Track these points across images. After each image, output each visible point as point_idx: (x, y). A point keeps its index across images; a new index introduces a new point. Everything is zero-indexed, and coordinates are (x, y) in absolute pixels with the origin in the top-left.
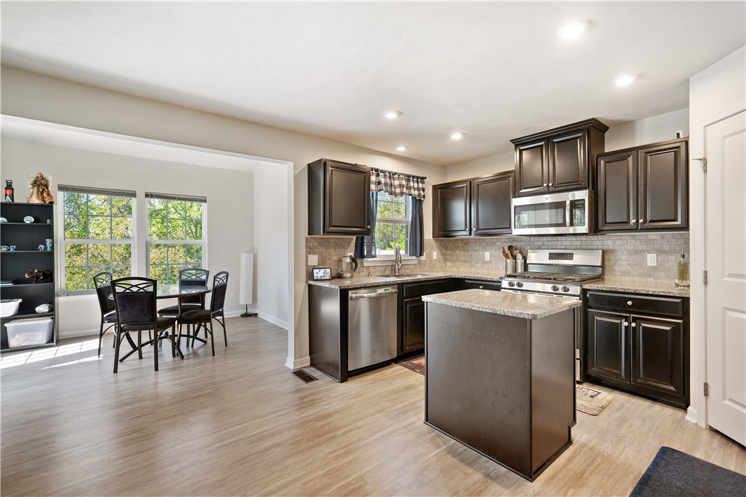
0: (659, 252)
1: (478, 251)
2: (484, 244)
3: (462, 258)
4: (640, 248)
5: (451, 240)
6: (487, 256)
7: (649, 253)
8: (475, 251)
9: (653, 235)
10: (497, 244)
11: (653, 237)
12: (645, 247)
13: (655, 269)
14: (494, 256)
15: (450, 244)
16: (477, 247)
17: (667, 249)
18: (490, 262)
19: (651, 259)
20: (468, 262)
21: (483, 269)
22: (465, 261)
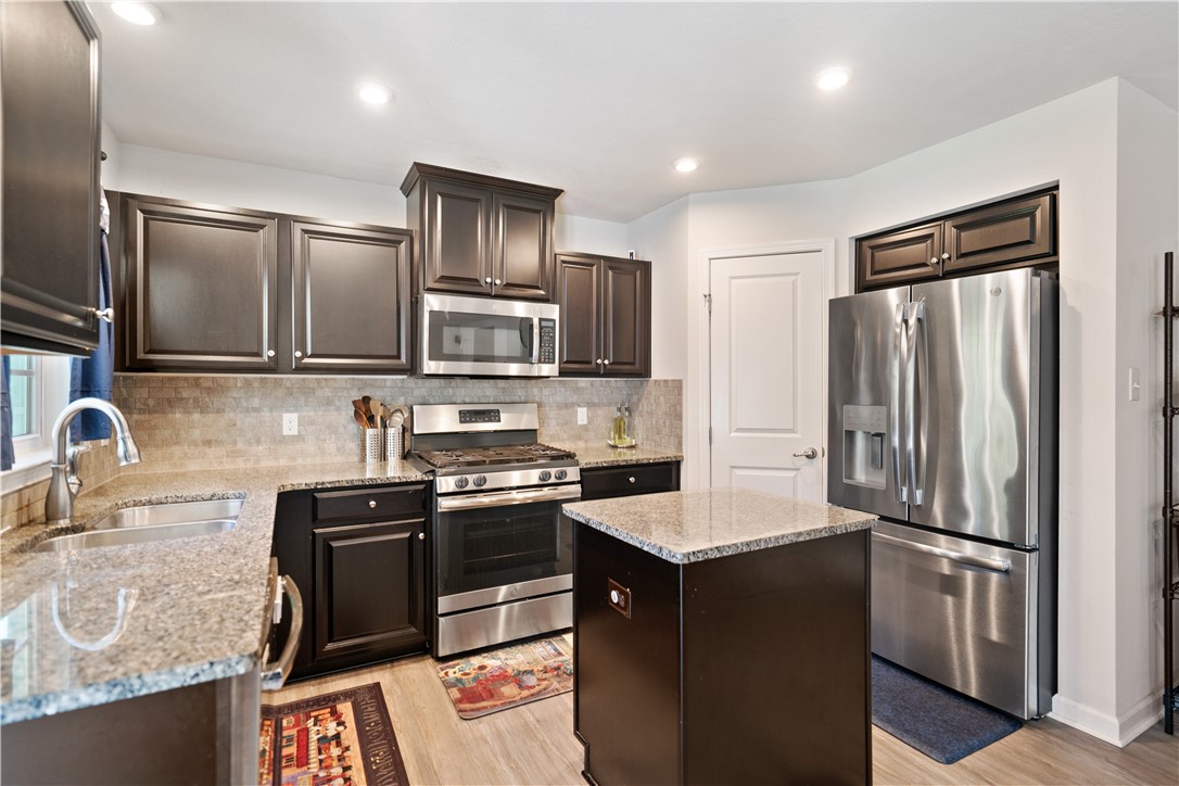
0: (590, 405)
1: (256, 410)
2: (280, 392)
3: (196, 434)
4: (570, 401)
5: (148, 380)
6: (290, 423)
7: (579, 406)
8: (248, 410)
9: (583, 382)
10: (319, 393)
11: (583, 385)
12: (575, 398)
13: (585, 428)
14: (312, 423)
15: (143, 393)
16: (256, 402)
17: (596, 401)
18: (299, 438)
19: (582, 415)
20: (219, 443)
21: (277, 458)
22: (208, 443)
